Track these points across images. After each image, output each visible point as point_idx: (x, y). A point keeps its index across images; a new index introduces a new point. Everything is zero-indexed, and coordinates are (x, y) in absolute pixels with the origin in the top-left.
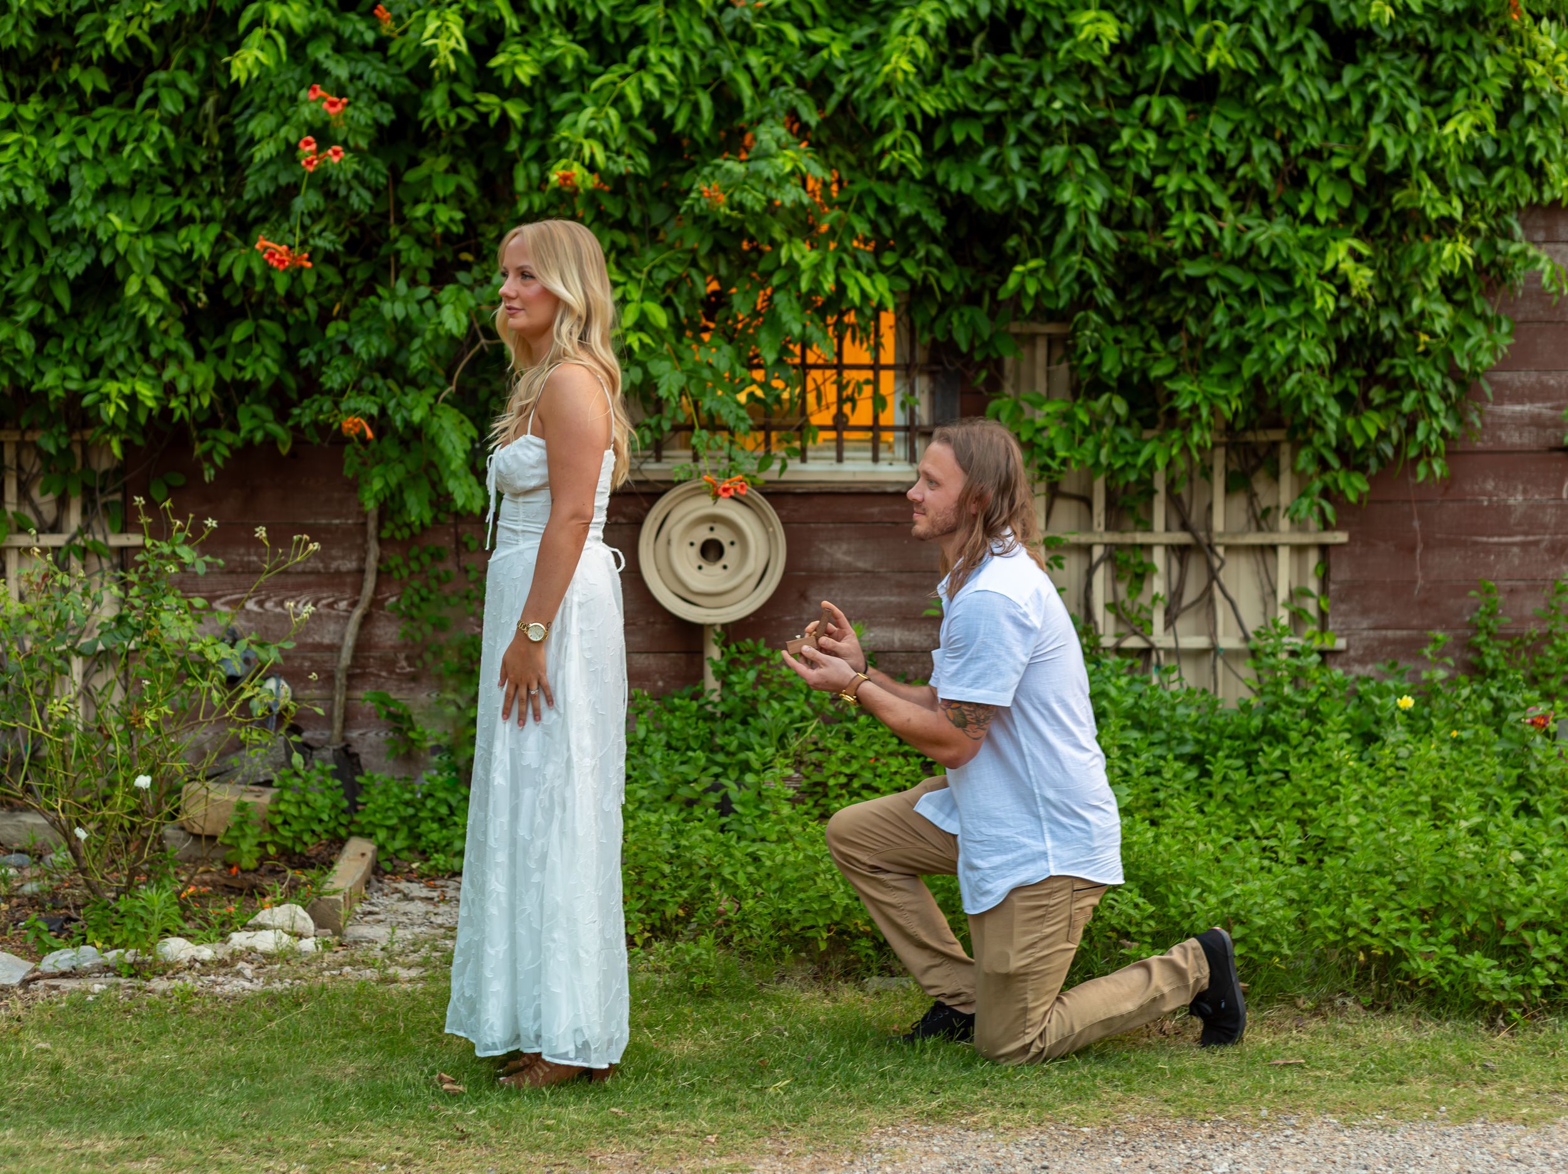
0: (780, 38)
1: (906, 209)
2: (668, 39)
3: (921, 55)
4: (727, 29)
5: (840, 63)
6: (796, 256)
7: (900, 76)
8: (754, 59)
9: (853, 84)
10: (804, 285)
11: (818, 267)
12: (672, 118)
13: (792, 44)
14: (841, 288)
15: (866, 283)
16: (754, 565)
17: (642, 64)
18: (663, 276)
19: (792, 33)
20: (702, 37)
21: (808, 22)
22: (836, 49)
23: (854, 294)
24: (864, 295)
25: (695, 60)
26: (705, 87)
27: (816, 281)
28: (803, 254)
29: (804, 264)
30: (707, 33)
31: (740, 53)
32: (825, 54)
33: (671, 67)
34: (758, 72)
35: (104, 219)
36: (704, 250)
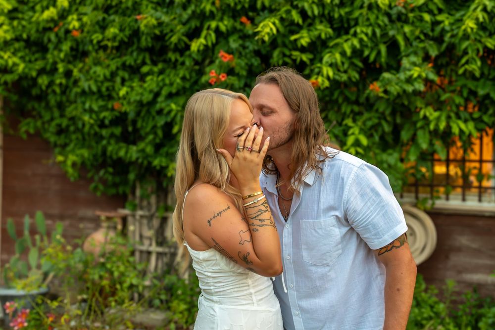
0: (421, 19)
1: (481, 92)
2: (367, 23)
3: (481, 20)
4: (394, 17)
5: (448, 28)
6: (428, 114)
7: (469, 30)
8: (407, 29)
9: (453, 36)
10: (432, 127)
11: (438, 119)
12: (368, 57)
13: (427, 22)
14: (449, 127)
15: (463, 126)
16: (419, 244)
17: (355, 35)
18: (369, 124)
19: (427, 17)
20: (383, 21)
21: (436, 12)
22: (447, 23)
23: (455, 130)
24: (461, 131)
25: (378, 31)
26: (385, 43)
27: (437, 125)
28: (431, 114)
29: (431, 118)
30: (386, 20)
31: (402, 27)
32: (442, 25)
33: (367, 35)
34: (408, 35)
35: (169, 105)
36: (388, 112)
